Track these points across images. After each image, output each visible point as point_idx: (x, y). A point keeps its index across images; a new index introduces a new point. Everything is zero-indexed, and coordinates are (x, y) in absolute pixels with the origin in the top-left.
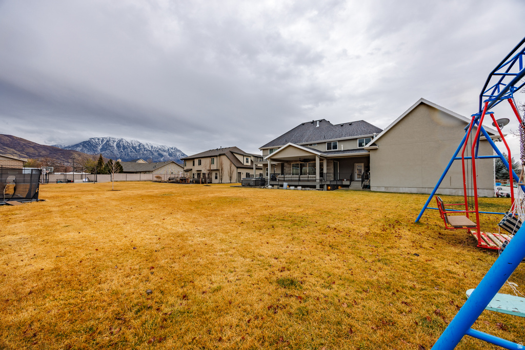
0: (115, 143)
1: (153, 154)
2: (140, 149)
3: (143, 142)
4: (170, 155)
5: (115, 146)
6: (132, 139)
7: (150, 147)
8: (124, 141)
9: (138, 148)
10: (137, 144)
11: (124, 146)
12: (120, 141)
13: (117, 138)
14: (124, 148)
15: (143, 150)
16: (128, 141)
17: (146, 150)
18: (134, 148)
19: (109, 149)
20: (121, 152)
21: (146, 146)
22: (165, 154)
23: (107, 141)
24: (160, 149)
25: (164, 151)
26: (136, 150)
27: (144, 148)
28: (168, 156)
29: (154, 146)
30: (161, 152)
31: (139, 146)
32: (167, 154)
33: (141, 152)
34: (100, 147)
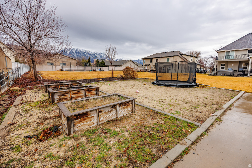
0: (75, 51)
1: (92, 57)
2: (86, 54)
3: (88, 50)
4: (101, 57)
5: (75, 53)
6: (82, 49)
7: (91, 53)
8: (79, 50)
9: (85, 53)
10: (85, 51)
11: (79, 52)
12: (77, 50)
13: (75, 48)
14: (79, 53)
15: (88, 54)
16: (81, 50)
17: (89, 54)
18: (83, 53)
19: (72, 54)
20: (78, 55)
21: (89, 52)
22: (98, 56)
23: (71, 50)
24: (96, 54)
25: (98, 55)
26: (84, 55)
27: (88, 53)
28: (100, 58)
29: (93, 52)
30: (96, 55)
31: (86, 52)
32: (99, 56)
33: (87, 56)
34: (68, 53)
